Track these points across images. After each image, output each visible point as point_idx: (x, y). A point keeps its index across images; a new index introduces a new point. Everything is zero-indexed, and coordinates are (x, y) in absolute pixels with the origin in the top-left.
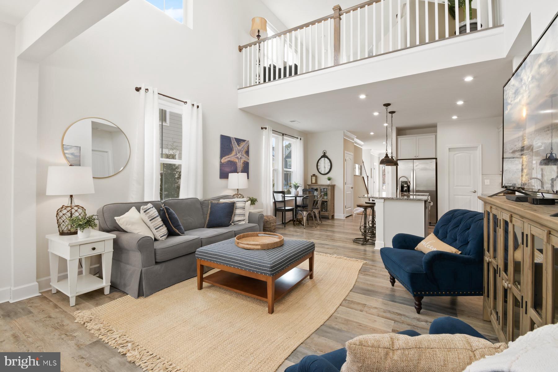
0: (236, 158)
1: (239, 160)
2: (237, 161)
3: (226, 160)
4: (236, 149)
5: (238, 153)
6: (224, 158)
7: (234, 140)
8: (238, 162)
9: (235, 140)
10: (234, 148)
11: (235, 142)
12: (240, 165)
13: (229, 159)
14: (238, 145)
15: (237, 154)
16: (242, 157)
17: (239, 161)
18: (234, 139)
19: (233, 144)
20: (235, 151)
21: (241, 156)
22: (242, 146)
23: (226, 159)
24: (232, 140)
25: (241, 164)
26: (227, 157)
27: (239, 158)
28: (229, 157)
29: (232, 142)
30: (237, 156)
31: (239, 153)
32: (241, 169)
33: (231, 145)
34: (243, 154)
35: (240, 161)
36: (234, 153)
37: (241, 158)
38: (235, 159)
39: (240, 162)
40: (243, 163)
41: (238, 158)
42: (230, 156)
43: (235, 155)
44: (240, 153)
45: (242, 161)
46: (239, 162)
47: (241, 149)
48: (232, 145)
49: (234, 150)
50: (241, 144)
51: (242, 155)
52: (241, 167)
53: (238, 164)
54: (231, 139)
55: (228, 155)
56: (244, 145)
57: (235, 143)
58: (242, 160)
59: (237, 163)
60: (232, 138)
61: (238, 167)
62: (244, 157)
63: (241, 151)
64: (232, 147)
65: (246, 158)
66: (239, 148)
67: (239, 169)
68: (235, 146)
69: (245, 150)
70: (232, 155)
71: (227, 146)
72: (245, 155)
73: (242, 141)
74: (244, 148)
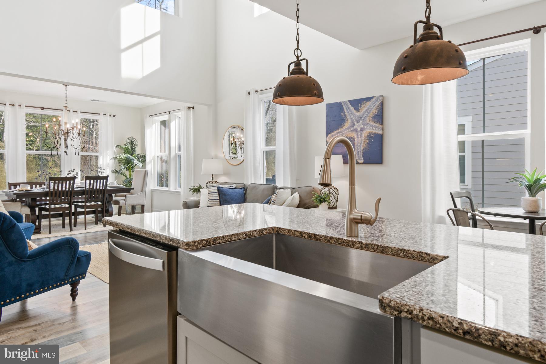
0: (352, 131)
1: (359, 134)
2: (354, 135)
4: (352, 117)
5: (355, 123)
6: (330, 135)
7: (347, 105)
8: (355, 136)
9: (351, 104)
10: (348, 117)
11: (350, 106)
14: (357, 109)
15: (354, 125)
16: (366, 127)
17: (358, 136)
18: (348, 103)
19: (345, 111)
20: (350, 121)
21: (362, 126)
22: (364, 110)
23: (332, 137)
24: (344, 106)
25: (363, 138)
26: (335, 132)
27: (359, 130)
28: (339, 132)
29: (345, 108)
30: (355, 127)
31: (358, 122)
32: (362, 148)
33: (342, 114)
34: (368, 121)
35: (361, 134)
36: (347, 124)
37: (362, 130)
38: (350, 133)
39: (361, 137)
40: (368, 136)
41: (356, 131)
42: (340, 130)
43: (349, 128)
44: (361, 121)
45: (365, 134)
46: (359, 136)
47: (363, 115)
48: (344, 112)
49: (347, 120)
50: (362, 106)
51: (364, 125)
52: (362, 144)
53: (356, 140)
54: (343, 104)
55: (337, 129)
56: (370, 107)
57: (349, 108)
58: (364, 132)
59: (354, 139)
60: (344, 102)
61: (357, 145)
62: (368, 127)
63: (363, 119)
64: (343, 116)
65: (373, 128)
66: (358, 114)
67: (359, 147)
68: (350, 112)
69: (371, 115)
70: (344, 128)
71: (336, 116)
72: (371, 123)
73: (365, 102)
74: (369, 111)
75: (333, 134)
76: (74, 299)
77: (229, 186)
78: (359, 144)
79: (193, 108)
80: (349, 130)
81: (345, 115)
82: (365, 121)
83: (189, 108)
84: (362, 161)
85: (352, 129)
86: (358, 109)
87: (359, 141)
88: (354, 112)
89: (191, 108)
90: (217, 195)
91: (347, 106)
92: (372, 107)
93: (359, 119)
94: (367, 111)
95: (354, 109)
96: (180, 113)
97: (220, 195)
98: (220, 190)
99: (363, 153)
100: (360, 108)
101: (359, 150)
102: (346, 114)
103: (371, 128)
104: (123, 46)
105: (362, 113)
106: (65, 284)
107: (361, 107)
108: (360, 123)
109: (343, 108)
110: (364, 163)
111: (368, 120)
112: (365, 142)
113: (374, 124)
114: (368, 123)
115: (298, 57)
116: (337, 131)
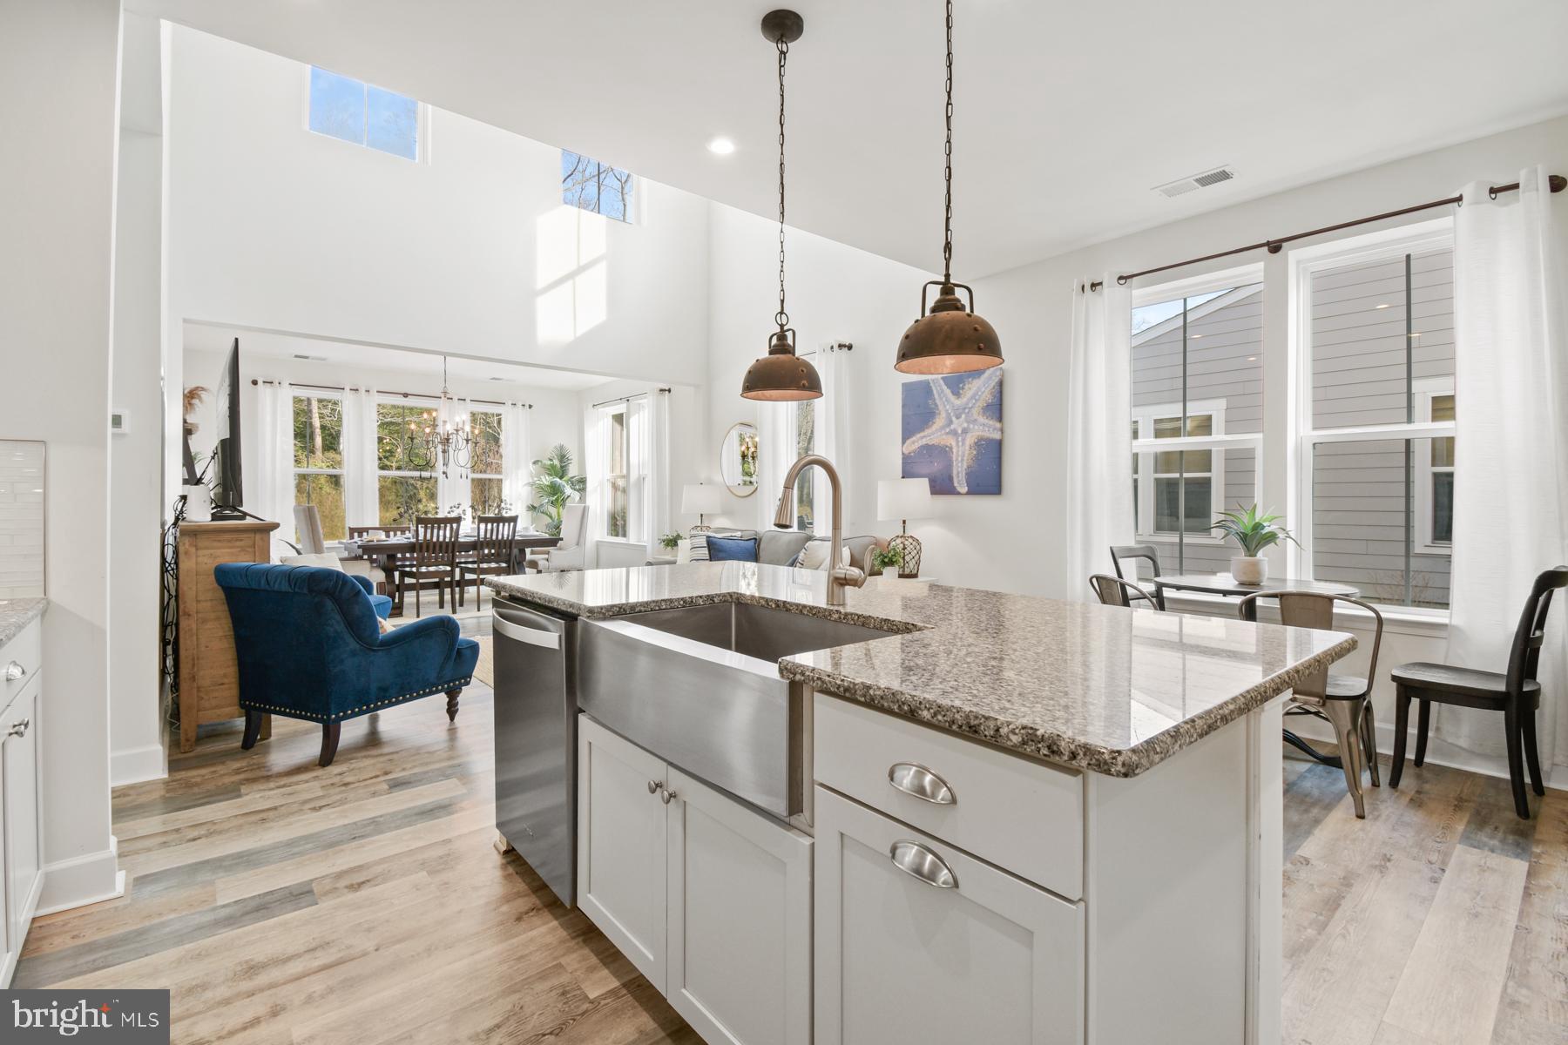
0: (947, 433)
1: (960, 439)
2: (951, 441)
3: (916, 446)
4: (948, 407)
5: (954, 419)
6: (908, 442)
7: (940, 386)
8: (954, 444)
9: (946, 384)
10: (941, 407)
11: (945, 387)
12: (963, 452)
13: (924, 442)
14: (957, 394)
15: (951, 422)
16: (971, 426)
17: (958, 442)
18: (942, 382)
19: (936, 396)
20: (943, 415)
21: (965, 425)
22: (969, 394)
23: (913, 443)
24: (934, 388)
25: (967, 448)
26: (918, 436)
27: (960, 432)
28: (924, 437)
29: (935, 392)
30: (952, 427)
31: (958, 418)
32: (965, 466)
33: (930, 402)
34: (975, 416)
35: (964, 440)
36: (940, 421)
37: (965, 431)
38: (944, 437)
39: (963, 444)
40: (976, 443)
41: (954, 433)
42: (927, 432)
43: (943, 428)
44: (963, 416)
45: (970, 439)
46: (960, 444)
47: (968, 404)
48: (934, 400)
49: (940, 414)
50: (966, 387)
51: (968, 422)
52: (965, 458)
53: (954, 450)
54: (932, 384)
55: (922, 430)
56: (979, 389)
57: (942, 391)
58: (969, 435)
59: (951, 448)
61: (957, 460)
62: (976, 427)
63: (967, 411)
64: (933, 406)
65: (985, 428)
66: (958, 402)
67: (960, 465)
68: (944, 399)
69: (981, 404)
70: (935, 427)
71: (919, 406)
72: (982, 419)
73: (970, 379)
74: (977, 397)
75: (914, 438)
76: (452, 719)
77: (729, 534)
78: (960, 459)
79: (669, 391)
80: (943, 432)
81: (936, 405)
82: (970, 414)
83: (661, 390)
84: (964, 489)
85: (948, 430)
86: (958, 392)
87: (960, 453)
88: (952, 398)
89: (665, 390)
90: (706, 551)
91: (939, 388)
92: (983, 390)
93: (961, 411)
94: (973, 397)
95: (952, 392)
96: (645, 400)
97: (712, 552)
98: (712, 541)
99: (966, 474)
100: (961, 391)
101: (960, 469)
102: (938, 401)
103: (981, 428)
104: (540, 284)
105: (965, 399)
106: (437, 692)
107: (963, 388)
108: (961, 420)
109: (932, 391)
110: (968, 493)
111: (976, 413)
112: (969, 454)
113: (986, 421)
114: (976, 420)
115: (782, 326)
116: (922, 434)
